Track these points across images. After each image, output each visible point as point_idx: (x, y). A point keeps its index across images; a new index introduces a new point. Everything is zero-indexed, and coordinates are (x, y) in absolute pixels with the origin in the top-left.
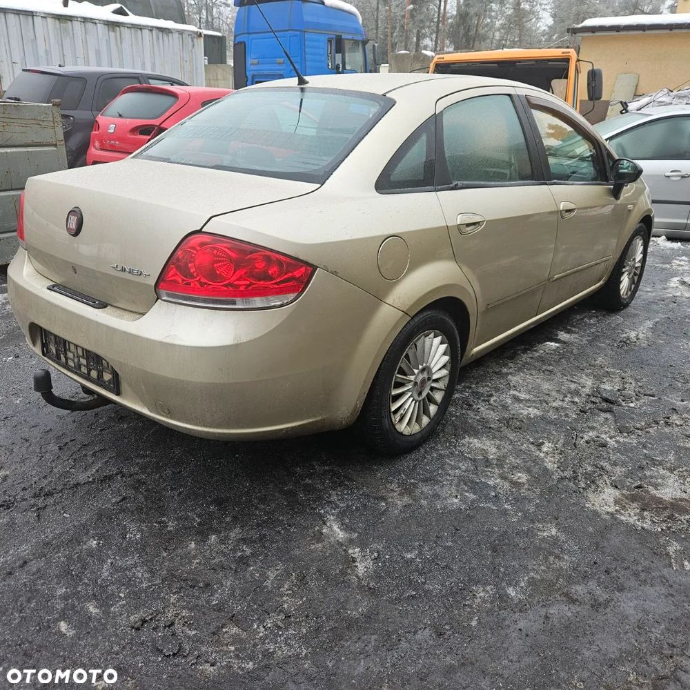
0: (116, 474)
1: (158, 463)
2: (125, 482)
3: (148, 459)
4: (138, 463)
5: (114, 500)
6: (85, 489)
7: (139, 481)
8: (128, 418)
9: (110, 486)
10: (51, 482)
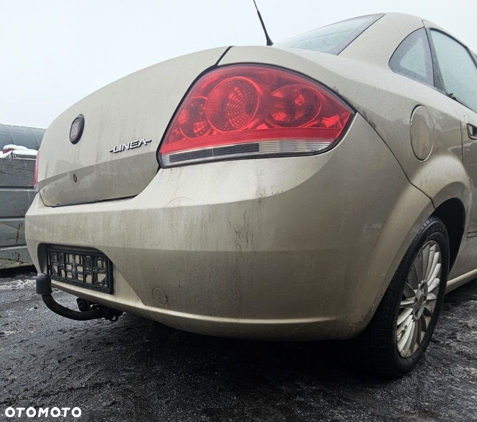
0: (106, 383)
1: (143, 376)
2: (114, 389)
3: (133, 373)
4: (124, 376)
5: (104, 404)
6: (77, 393)
7: (126, 390)
8: (114, 344)
9: (100, 392)
10: (50, 385)
